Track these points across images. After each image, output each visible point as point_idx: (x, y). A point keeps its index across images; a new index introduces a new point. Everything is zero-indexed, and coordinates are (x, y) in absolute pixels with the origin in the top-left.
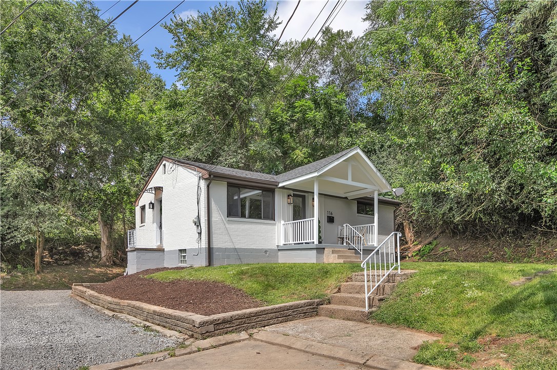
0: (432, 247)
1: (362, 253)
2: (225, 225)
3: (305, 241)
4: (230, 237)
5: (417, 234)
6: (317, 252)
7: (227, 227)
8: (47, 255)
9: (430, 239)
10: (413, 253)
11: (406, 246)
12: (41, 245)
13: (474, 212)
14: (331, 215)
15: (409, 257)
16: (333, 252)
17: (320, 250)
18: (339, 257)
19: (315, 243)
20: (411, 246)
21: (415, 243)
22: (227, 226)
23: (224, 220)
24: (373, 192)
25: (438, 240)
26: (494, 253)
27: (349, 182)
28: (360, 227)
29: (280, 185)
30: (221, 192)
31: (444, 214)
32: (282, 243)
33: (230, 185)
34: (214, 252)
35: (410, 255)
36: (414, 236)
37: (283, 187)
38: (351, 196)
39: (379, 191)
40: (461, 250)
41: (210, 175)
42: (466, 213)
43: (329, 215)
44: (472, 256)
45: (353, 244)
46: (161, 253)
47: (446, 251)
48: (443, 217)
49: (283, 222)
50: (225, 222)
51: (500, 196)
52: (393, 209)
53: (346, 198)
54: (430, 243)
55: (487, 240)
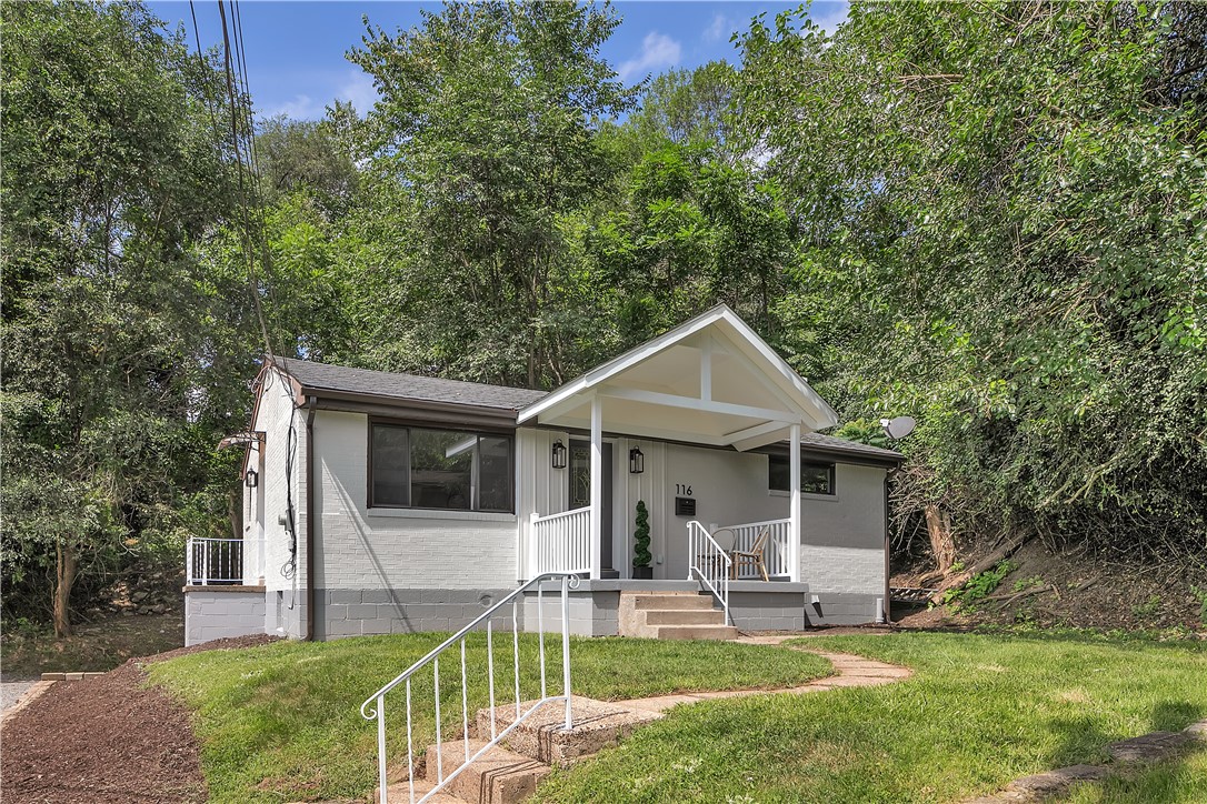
0: (997, 576)
1: (726, 604)
2: (360, 529)
3: (579, 571)
4: (377, 561)
5: (964, 540)
6: (595, 602)
7: (366, 533)
8: (123, 591)
9: (998, 555)
10: (945, 595)
11: (932, 574)
12: (66, 573)
13: (1090, 481)
14: (686, 496)
15: (935, 606)
16: (639, 603)
17: (605, 598)
18: (652, 618)
19: (592, 577)
20: (945, 573)
21: (957, 565)
22: (367, 531)
23: (357, 514)
24: (787, 429)
25: (1015, 561)
26: (1166, 600)
27: (706, 403)
28: (758, 527)
29: (522, 417)
30: (350, 440)
31: (1010, 487)
32: (532, 574)
33: (375, 422)
34: (327, 600)
35: (937, 600)
36: (956, 546)
37: (533, 423)
38: (744, 440)
39: (803, 425)
40: (1073, 588)
41: (307, 398)
42: (1069, 483)
43: (681, 495)
44: (1102, 606)
45: (708, 579)
46: (257, 599)
47: (1032, 590)
48: (1009, 498)
49: (535, 517)
50: (360, 520)
51: (1161, 430)
52: (879, 474)
53: (730, 447)
54: (993, 568)
55: (1151, 559)
